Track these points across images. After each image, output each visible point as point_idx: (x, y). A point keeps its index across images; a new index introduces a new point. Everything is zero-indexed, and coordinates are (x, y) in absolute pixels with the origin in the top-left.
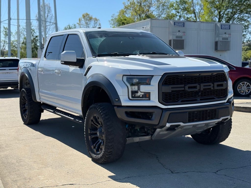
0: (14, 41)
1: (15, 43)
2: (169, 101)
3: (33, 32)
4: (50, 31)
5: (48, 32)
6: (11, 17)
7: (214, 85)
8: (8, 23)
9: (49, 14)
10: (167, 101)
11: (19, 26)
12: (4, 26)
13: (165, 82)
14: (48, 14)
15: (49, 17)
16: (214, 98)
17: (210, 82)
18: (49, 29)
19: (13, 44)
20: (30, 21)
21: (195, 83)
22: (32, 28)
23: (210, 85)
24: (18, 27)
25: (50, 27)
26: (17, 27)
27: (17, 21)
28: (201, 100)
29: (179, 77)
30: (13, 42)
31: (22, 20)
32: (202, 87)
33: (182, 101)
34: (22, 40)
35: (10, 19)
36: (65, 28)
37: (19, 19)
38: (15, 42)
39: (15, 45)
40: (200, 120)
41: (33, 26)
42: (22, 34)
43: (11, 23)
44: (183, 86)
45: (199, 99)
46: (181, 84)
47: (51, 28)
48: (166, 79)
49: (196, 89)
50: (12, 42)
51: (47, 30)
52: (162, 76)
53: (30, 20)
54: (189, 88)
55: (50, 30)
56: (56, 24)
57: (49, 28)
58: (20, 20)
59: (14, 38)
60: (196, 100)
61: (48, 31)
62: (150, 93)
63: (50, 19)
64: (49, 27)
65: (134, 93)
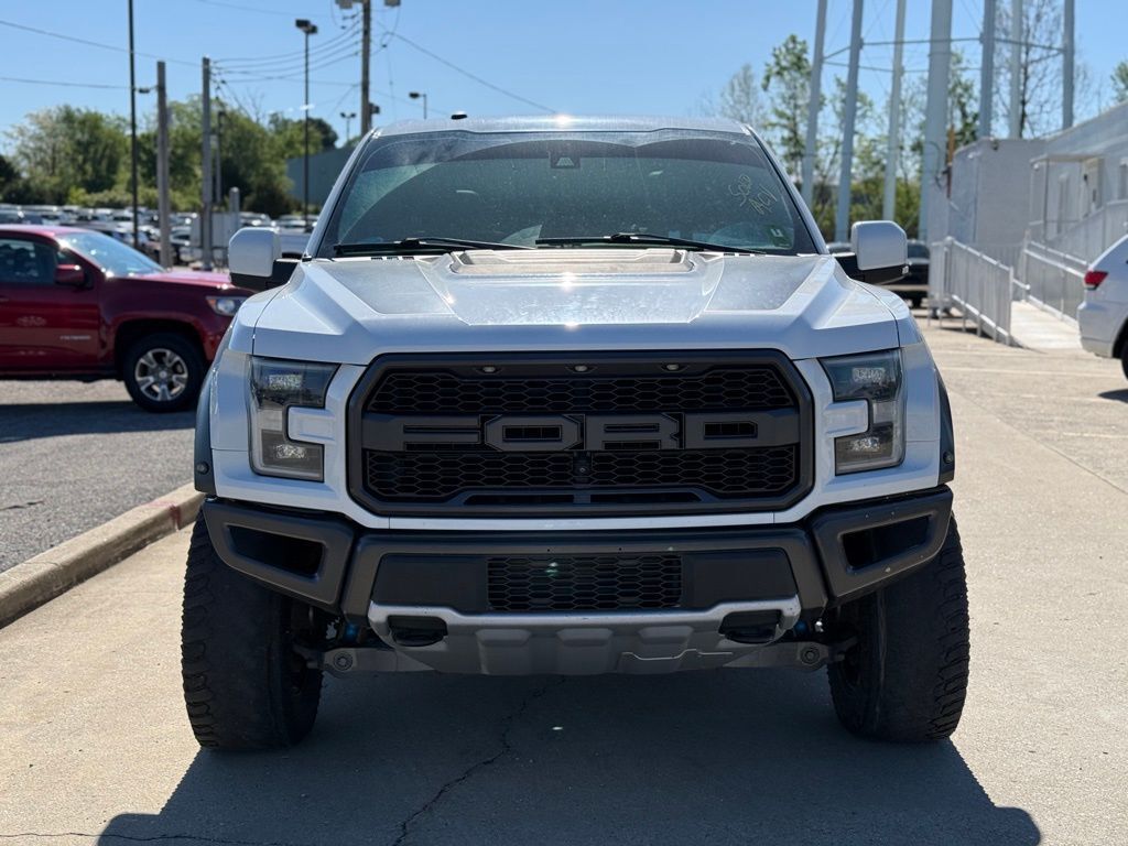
0: (877, 138)
1: (880, 147)
2: (401, 494)
3: (966, 95)
4: (1047, 88)
5: (1033, 91)
6: (863, 35)
7: (681, 427)
8: (847, 62)
9: (1045, 9)
10: (391, 492)
11: (898, 72)
12: (839, 76)
13: (379, 397)
14: (1042, 6)
15: (1047, 21)
16: (690, 498)
17: (658, 412)
18: (1040, 80)
19: (874, 154)
20: (949, 47)
21: (558, 410)
22: (963, 80)
23: (655, 428)
24: (894, 78)
25: (1045, 69)
26: (890, 76)
27: (896, 50)
28: (596, 500)
29: (457, 379)
30: (873, 144)
31: (915, 45)
32: (597, 433)
33: (471, 502)
34: (910, 135)
35: (857, 44)
36: (1120, 68)
37: (902, 43)
38: (880, 142)
39: (881, 156)
40: (569, 606)
41: (965, 69)
42: (914, 105)
43: (862, 62)
44: (473, 422)
45: (585, 496)
46: (470, 411)
47: (1051, 72)
48: (385, 382)
49: (559, 444)
50: (870, 145)
51: (1032, 83)
52: (369, 367)
53: (949, 41)
54: (512, 434)
55: (1046, 80)
56: (1068, 52)
57: (1040, 76)
58: (906, 47)
59: (878, 125)
60: (569, 500)
61: (1037, 86)
62: (323, 446)
63: (1051, 33)
64: (1040, 67)
65: (271, 440)
